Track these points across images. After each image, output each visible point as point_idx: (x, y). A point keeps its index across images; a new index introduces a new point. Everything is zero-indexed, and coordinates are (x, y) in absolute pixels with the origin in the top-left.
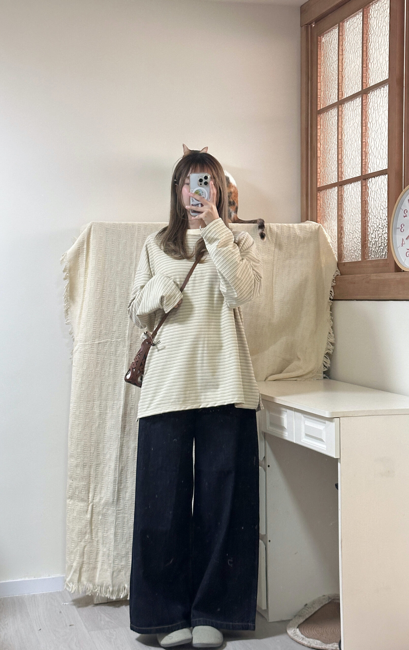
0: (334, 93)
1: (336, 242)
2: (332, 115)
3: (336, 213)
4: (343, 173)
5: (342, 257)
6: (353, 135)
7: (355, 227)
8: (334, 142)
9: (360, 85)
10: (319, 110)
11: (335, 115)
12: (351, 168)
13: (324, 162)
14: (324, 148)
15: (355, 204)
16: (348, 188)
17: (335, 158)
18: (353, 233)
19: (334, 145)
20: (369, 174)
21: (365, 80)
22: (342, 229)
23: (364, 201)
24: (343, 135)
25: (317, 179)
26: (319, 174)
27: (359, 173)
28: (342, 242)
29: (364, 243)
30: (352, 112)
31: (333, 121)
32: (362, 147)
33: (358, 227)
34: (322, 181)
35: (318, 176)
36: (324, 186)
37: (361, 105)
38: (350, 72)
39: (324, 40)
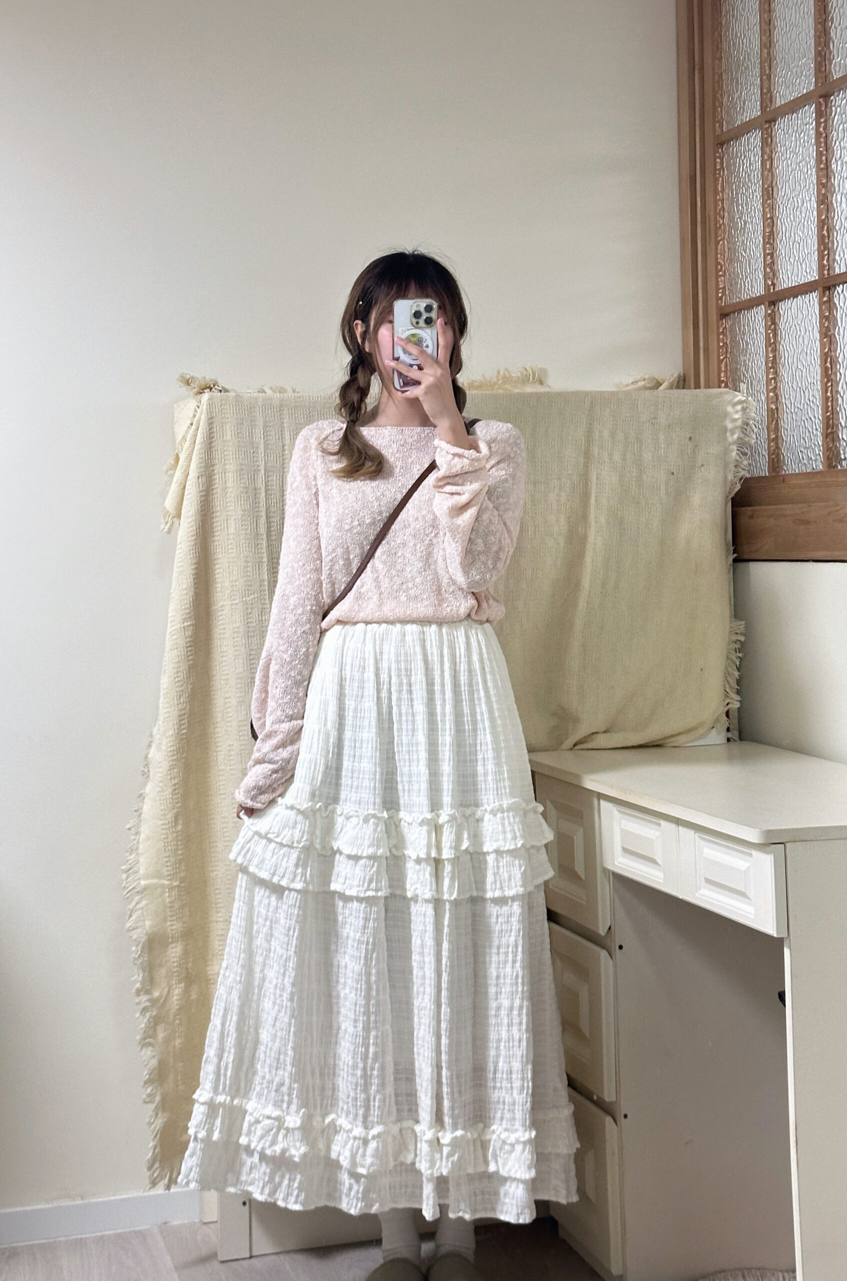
0: (754, 96)
1: (763, 429)
2: (748, 145)
3: (762, 363)
4: (778, 274)
5: (778, 462)
6: (798, 188)
7: (807, 396)
8: (755, 206)
9: (811, 77)
10: (722, 135)
11: (756, 144)
12: (796, 262)
13: (733, 250)
14: (733, 220)
15: (806, 343)
16: (789, 309)
17: (758, 241)
18: (804, 407)
19: (755, 213)
20: (838, 275)
21: (822, 66)
22: (777, 399)
23: (828, 334)
24: (775, 189)
25: (718, 289)
26: (723, 278)
27: (815, 274)
28: (777, 429)
29: (830, 430)
30: (793, 138)
31: (752, 159)
32: (819, 216)
33: (813, 396)
34: (729, 293)
35: (720, 283)
36: (734, 304)
37: (814, 122)
38: (787, 50)
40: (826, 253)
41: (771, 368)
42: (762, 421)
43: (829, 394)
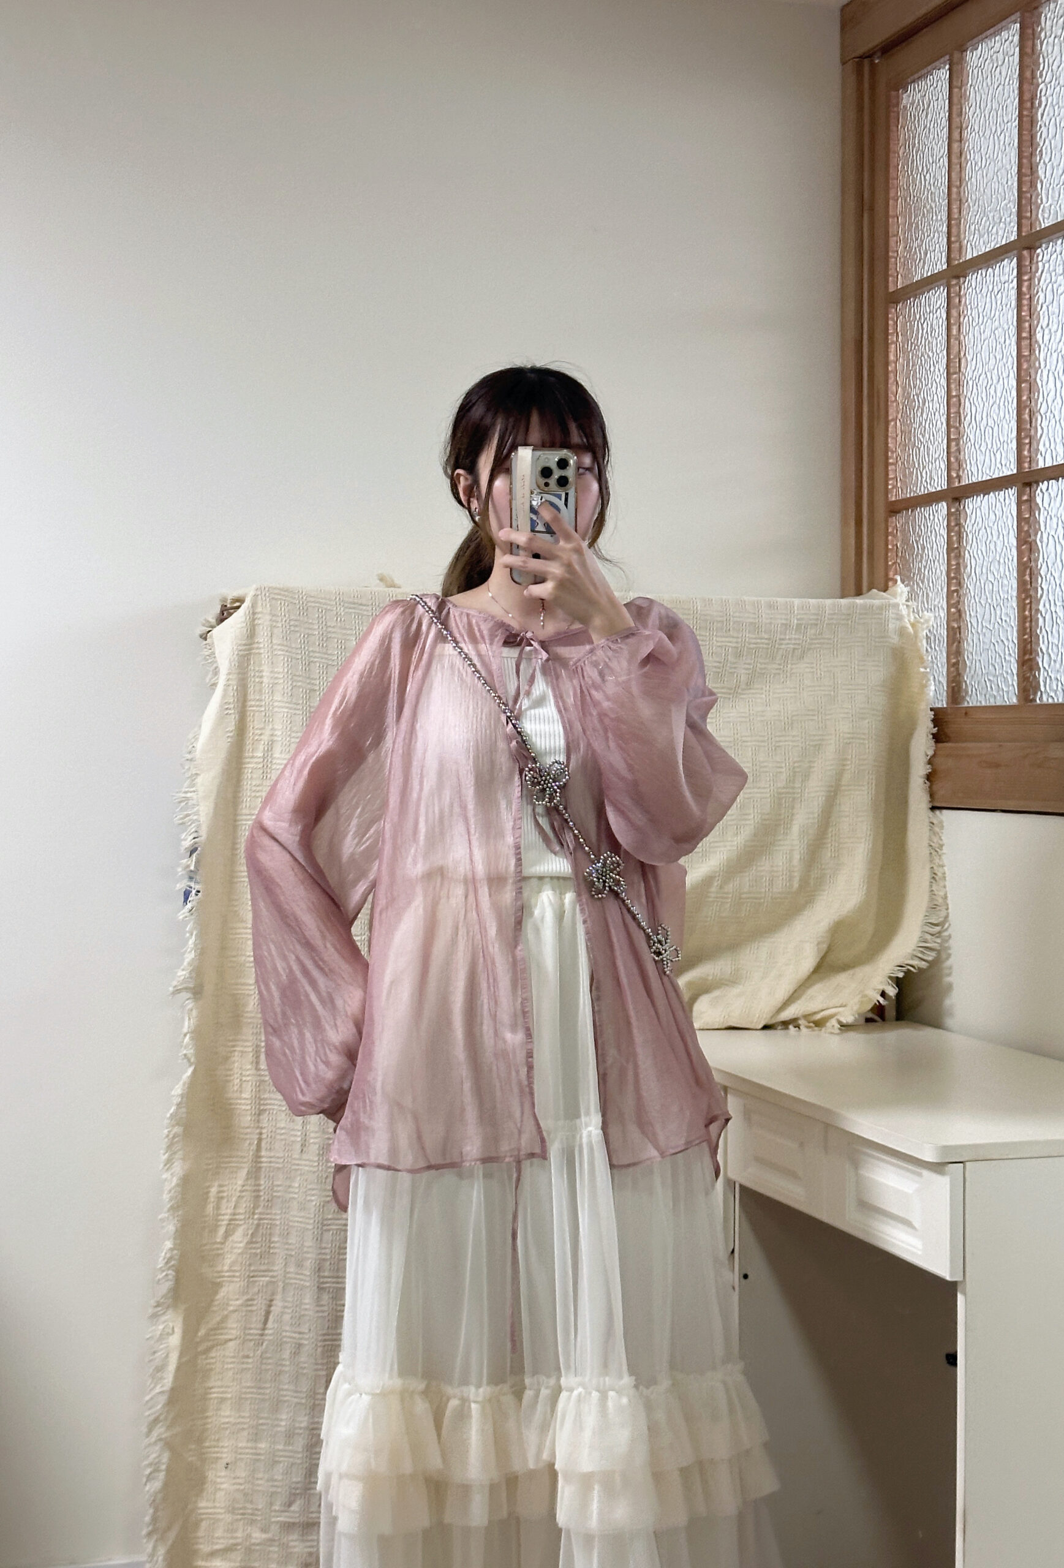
0: (937, 246)
1: (941, 651)
2: (929, 306)
3: (942, 572)
4: (965, 465)
5: (958, 695)
6: (992, 361)
7: (998, 612)
9: (1012, 224)
10: (894, 292)
11: (938, 305)
12: (988, 451)
13: (907, 435)
14: (907, 396)
15: (999, 550)
16: (977, 508)
17: (939, 422)
18: (994, 628)
19: (938, 389)
20: (1041, 469)
21: (1027, 211)
22: (960, 616)
23: (1027, 544)
24: (963, 361)
25: (887, 479)
26: (896, 468)
27: (1012, 467)
28: (958, 653)
29: (1027, 657)
30: (988, 299)
31: (935, 322)
32: (1019, 396)
33: (1007, 614)
34: (902, 485)
35: (890, 473)
36: (907, 498)
37: (1015, 280)
38: (982, 189)
39: (906, 99)
40: (1027, 441)
41: (953, 578)
42: (940, 642)
43: (1027, 613)
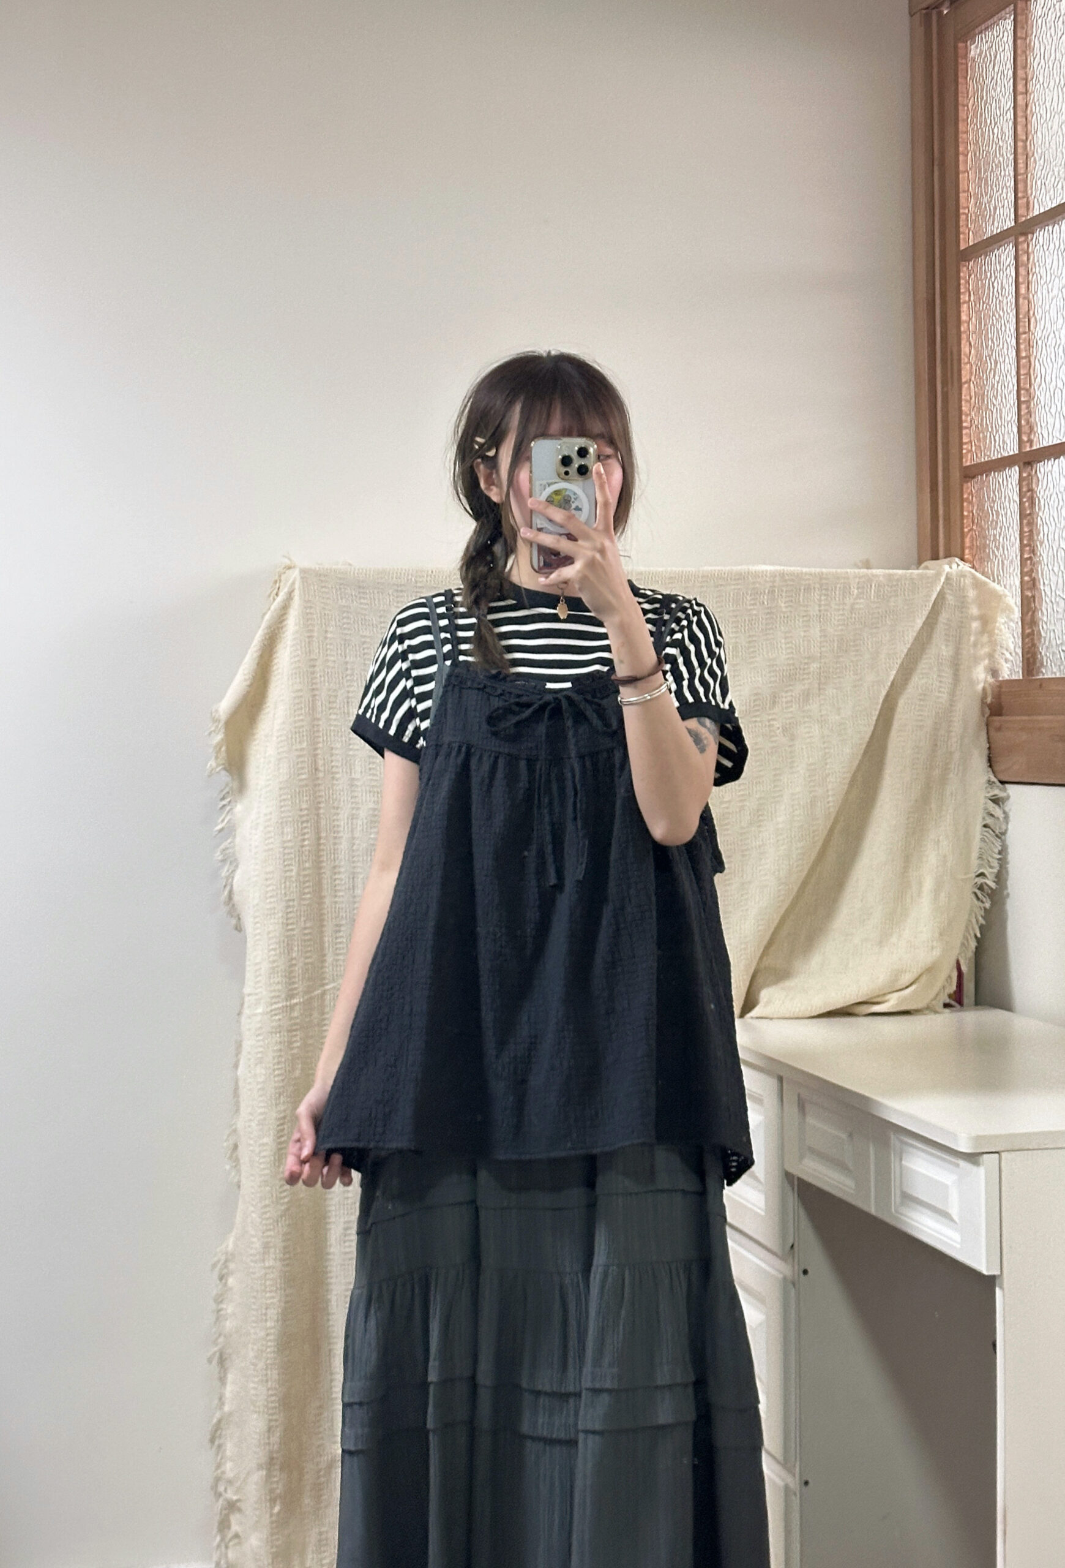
0: (1006, 201)
2: (999, 263)
3: (1016, 539)
4: (1035, 429)
5: (1034, 662)
8: (1009, 342)
10: (966, 249)
11: (1008, 262)
13: (981, 396)
14: (979, 357)
16: (1048, 472)
17: (1011, 385)
19: (1008, 349)
22: (1034, 584)
24: (1032, 320)
25: (961, 444)
26: (968, 431)
28: (1033, 623)
30: (1055, 257)
31: (1004, 281)
34: (975, 449)
35: (964, 437)
36: (981, 463)
38: (1047, 143)
39: (973, 52)
41: (1026, 545)
